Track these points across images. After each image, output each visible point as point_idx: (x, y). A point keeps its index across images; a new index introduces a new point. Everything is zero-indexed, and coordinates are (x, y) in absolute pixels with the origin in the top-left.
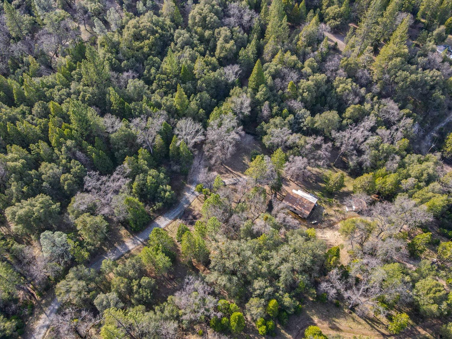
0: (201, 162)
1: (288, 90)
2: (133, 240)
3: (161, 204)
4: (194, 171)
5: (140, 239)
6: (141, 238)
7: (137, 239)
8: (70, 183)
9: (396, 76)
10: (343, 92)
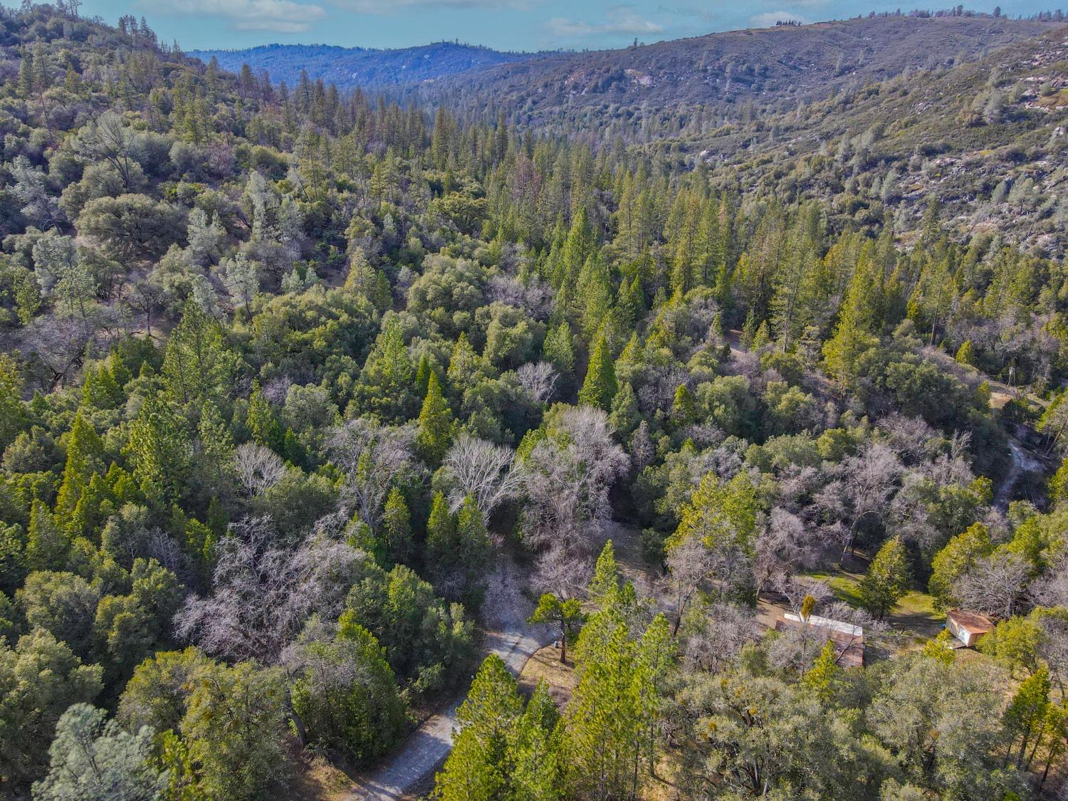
0: (506, 582)
1: (678, 407)
2: (364, 794)
3: (436, 669)
4: (494, 601)
5: (387, 789)
6: (392, 784)
7: (375, 788)
8: (130, 619)
9: (886, 376)
10: (793, 410)
